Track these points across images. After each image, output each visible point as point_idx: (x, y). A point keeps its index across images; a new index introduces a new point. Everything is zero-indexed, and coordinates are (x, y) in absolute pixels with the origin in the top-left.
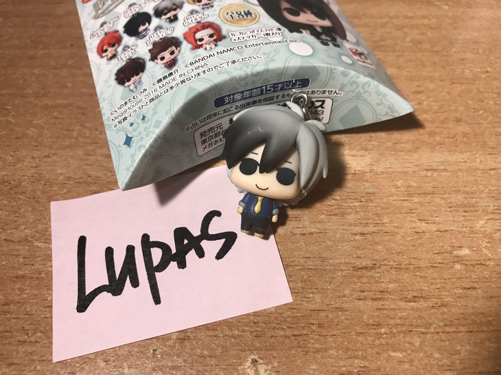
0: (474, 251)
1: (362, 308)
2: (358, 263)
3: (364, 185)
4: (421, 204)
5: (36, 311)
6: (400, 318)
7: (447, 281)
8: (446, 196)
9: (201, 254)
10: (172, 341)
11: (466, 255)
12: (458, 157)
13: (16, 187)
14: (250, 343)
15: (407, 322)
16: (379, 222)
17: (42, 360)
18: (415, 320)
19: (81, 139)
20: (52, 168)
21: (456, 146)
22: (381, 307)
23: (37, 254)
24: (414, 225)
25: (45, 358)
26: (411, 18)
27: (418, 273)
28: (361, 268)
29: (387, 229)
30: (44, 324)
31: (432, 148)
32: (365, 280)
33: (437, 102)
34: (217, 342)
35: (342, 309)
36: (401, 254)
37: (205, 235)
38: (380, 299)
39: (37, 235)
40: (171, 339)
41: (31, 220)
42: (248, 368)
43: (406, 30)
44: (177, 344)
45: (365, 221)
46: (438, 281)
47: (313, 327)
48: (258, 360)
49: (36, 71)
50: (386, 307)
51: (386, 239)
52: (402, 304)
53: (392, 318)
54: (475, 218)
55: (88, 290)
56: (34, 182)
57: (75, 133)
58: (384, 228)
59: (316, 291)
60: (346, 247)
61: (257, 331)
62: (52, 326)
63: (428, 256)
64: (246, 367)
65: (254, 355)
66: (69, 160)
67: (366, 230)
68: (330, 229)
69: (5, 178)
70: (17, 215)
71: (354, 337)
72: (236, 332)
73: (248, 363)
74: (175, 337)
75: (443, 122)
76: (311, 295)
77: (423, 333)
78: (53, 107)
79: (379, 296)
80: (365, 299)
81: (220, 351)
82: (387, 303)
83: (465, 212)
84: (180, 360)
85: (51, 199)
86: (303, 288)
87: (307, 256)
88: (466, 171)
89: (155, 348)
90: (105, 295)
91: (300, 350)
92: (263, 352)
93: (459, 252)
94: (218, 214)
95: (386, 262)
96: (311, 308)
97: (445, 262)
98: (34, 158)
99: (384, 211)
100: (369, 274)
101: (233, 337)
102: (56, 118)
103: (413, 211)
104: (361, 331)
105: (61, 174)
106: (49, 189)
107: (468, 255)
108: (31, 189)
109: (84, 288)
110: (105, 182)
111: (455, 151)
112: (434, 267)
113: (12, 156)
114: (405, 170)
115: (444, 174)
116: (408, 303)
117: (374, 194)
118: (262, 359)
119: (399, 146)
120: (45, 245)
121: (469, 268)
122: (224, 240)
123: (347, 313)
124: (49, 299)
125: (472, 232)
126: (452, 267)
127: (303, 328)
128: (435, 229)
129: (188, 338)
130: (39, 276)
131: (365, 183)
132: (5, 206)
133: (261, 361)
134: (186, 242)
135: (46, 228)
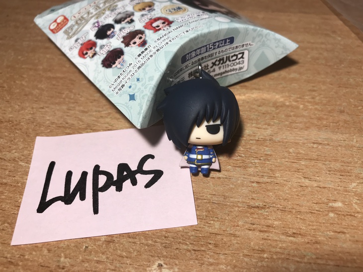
0: (346, 205)
1: (250, 237)
2: (252, 203)
3: (264, 149)
4: (307, 167)
5: (8, 208)
6: (280, 248)
7: (322, 225)
8: (327, 162)
9: (134, 183)
10: (101, 242)
11: (339, 207)
12: (340, 137)
13: (16, 125)
14: (159, 251)
15: (286, 252)
16: (273, 175)
17: (4, 243)
18: (292, 251)
19: (67, 100)
20: (43, 115)
21: (339, 129)
22: (266, 237)
23: (19, 170)
24: (299, 181)
25: (6, 242)
26: (313, 43)
27: (298, 216)
28: (254, 207)
29: (278, 181)
30: (11, 218)
31: (319, 128)
32: (255, 216)
33: (326, 98)
34: (134, 247)
35: (235, 236)
36: (286, 200)
37: (140, 170)
38: (266, 232)
39: (23, 157)
40: (100, 241)
41: (21, 147)
42: (155, 270)
43: (308, 50)
44: (104, 245)
45: (262, 174)
46: (315, 223)
47: (211, 246)
48: (163, 265)
49: (48, 56)
50: (270, 238)
51: (276, 188)
52: (283, 237)
53: (274, 247)
54: (349, 181)
55: (48, 198)
56: (29, 123)
57: (64, 96)
58: (275, 180)
59: (216, 219)
60: (245, 191)
61: (166, 243)
62: (16, 220)
63: (308, 204)
64: (153, 269)
65: (161, 260)
66: (56, 111)
67: (261, 180)
68: (234, 177)
69: (11, 119)
70: (12, 143)
71: (241, 257)
72: (150, 242)
73: (155, 266)
74: (103, 239)
75: (330, 112)
76: (212, 222)
77: (298, 262)
78: (53, 78)
79: (266, 229)
80: (254, 230)
81: (135, 254)
82: (271, 235)
83: (341, 175)
84: (104, 257)
85: (38, 135)
86: (206, 216)
87: (214, 193)
88: (345, 147)
89: (87, 245)
90: (60, 203)
91: (197, 262)
92: (168, 259)
93: (334, 204)
94: (152, 157)
95: (274, 205)
96: (211, 232)
97: (321, 210)
98: (33, 108)
99: (277, 168)
100: (260, 212)
101: (147, 245)
102: (54, 85)
103: (300, 171)
104: (248, 254)
105: (49, 120)
106: (38, 128)
107: (341, 208)
108: (25, 127)
109: (46, 197)
110: (77, 128)
111: (337, 132)
112: (312, 213)
113: (19, 105)
114: (296, 141)
115: (327, 147)
116: (288, 237)
117: (271, 155)
118: (166, 264)
119: (294, 125)
120: (27, 165)
121: (340, 217)
122: (153, 175)
123: (238, 239)
124: (19, 201)
125: (346, 191)
126: (327, 215)
127: (202, 246)
128: (316, 185)
129: (113, 241)
130: (17, 185)
131: (265, 148)
132: (6, 136)
133: (165, 266)
134: (125, 173)
135: (29, 154)
